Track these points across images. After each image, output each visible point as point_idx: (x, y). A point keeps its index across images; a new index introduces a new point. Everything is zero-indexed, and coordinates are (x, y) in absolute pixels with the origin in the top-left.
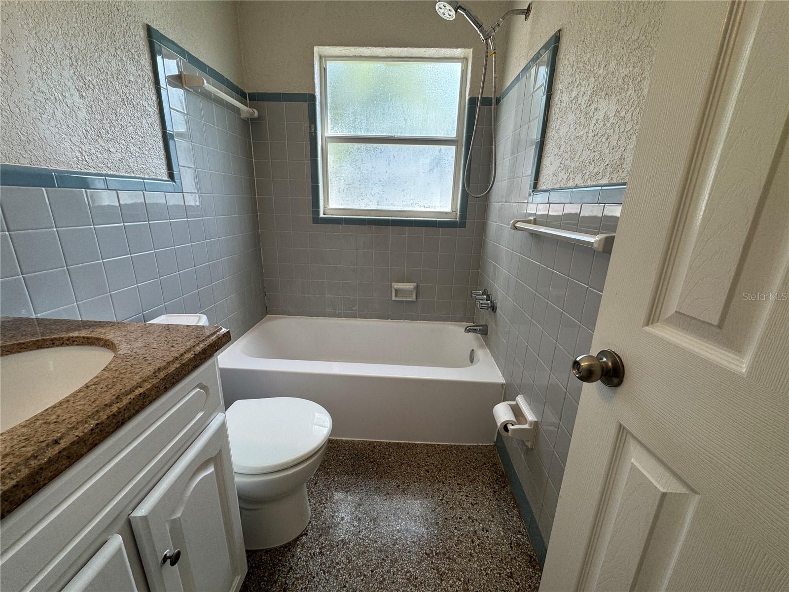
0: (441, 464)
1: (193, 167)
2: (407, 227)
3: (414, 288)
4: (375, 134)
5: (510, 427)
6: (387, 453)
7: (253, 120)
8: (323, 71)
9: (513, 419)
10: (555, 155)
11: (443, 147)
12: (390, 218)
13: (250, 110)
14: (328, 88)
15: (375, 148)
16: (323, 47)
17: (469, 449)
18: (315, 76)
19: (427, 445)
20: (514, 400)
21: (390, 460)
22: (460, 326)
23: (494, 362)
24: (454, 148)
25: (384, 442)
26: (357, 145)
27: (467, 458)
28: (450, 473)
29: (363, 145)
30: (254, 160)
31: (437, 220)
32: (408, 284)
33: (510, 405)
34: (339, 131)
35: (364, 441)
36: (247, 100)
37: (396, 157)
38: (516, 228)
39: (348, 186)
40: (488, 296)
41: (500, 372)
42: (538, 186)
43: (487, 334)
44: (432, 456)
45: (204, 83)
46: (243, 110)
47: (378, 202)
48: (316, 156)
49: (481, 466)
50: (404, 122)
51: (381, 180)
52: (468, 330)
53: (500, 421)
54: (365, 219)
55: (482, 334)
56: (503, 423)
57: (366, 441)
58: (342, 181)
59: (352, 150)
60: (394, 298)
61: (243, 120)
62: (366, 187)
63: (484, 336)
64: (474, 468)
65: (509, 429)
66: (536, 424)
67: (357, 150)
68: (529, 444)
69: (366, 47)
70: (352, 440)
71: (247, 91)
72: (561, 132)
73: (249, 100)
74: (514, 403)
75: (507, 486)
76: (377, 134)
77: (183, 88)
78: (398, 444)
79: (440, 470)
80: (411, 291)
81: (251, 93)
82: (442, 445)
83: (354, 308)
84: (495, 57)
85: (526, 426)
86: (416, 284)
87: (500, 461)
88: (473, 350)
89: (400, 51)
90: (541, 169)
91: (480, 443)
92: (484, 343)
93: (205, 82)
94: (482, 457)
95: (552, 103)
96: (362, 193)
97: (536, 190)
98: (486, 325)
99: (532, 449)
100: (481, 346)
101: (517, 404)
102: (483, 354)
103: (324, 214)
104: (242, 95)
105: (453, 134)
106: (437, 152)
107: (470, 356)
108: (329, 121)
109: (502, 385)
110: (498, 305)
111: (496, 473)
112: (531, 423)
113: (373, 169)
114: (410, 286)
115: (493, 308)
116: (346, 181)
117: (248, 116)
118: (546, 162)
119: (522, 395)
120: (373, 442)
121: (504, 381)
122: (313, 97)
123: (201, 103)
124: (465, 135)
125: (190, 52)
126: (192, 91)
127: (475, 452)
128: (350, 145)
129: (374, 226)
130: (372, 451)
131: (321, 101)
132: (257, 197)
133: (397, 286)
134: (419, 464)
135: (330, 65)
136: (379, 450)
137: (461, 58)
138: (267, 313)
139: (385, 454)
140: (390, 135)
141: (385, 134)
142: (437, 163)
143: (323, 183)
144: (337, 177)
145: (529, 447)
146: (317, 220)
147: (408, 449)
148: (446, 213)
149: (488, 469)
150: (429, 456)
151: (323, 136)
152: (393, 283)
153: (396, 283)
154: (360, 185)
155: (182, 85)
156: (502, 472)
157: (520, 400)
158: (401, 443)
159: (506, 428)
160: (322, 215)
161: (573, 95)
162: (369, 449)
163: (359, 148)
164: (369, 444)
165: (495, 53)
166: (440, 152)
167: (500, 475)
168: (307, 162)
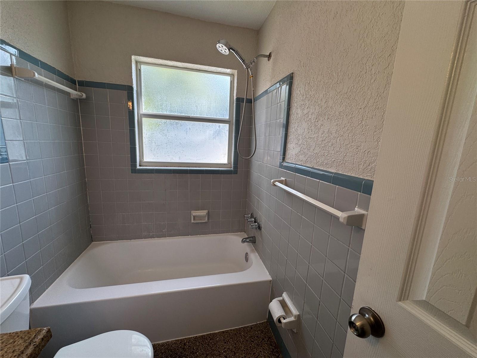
0: (235, 347)
1: (22, 139)
2: (200, 175)
3: (207, 214)
4: (176, 114)
5: (283, 321)
6: (195, 348)
7: (81, 100)
8: (139, 71)
9: (283, 314)
10: (296, 144)
11: (221, 125)
12: (188, 168)
13: (79, 93)
14: (142, 82)
15: (177, 123)
16: (138, 57)
17: (252, 328)
18: (133, 74)
19: (223, 332)
20: (281, 296)
21: (197, 353)
22: (237, 235)
23: (262, 263)
24: (228, 125)
25: (192, 337)
26: (164, 121)
27: (251, 337)
28: (241, 354)
29: (168, 120)
30: (81, 128)
31: (219, 170)
32: (202, 211)
33: (279, 301)
34: (151, 110)
35: (176, 340)
36: (76, 85)
37: (191, 129)
38: (275, 185)
39: (158, 147)
40: (255, 219)
41: (267, 271)
42: (285, 159)
43: (255, 243)
44: (228, 342)
45: (34, 75)
46: (72, 94)
47: (180, 157)
48: (134, 127)
49: (262, 341)
50: (196, 108)
51: (181, 143)
52: (243, 241)
53: (275, 317)
54: (170, 170)
55: (252, 243)
56: (277, 318)
57: (178, 340)
58: (154, 144)
59: (160, 123)
60: (193, 221)
61: (73, 100)
62: (170, 148)
63: (253, 244)
64: (257, 345)
65: (282, 322)
66: (298, 317)
67: (164, 123)
68: (295, 331)
69: (169, 60)
70: (167, 342)
71: (77, 79)
72: (299, 132)
73: (79, 86)
74: (281, 298)
75: (279, 355)
76: (178, 114)
77: (12, 76)
78: (202, 336)
79: (235, 353)
80: (204, 217)
81: (80, 81)
82: (234, 330)
83: (164, 231)
84: (253, 79)
85: (292, 319)
86: (207, 211)
87: (273, 334)
88: (247, 253)
89: (192, 66)
90: (286, 150)
91: (258, 322)
92: (254, 248)
93: (36, 74)
94: (261, 333)
95: (291, 113)
96: (168, 152)
97: (284, 161)
98: (255, 237)
99: (297, 333)
100: (252, 251)
101: (283, 299)
102: (254, 257)
103: (140, 166)
104: (72, 82)
105: (227, 117)
106: (218, 128)
107: (245, 258)
108: (143, 104)
109: (270, 281)
110: (262, 226)
111: (271, 345)
112: (295, 317)
113: (176, 136)
114: (203, 213)
115: (259, 228)
116: (157, 144)
117: (77, 97)
118: (290, 146)
119: (285, 292)
120: (183, 339)
121: (271, 279)
122: (131, 88)
123: (31, 89)
124: (234, 119)
125: (21, 49)
126: (23, 80)
127: (255, 330)
128: (159, 120)
129: (177, 174)
130: (184, 348)
131: (137, 90)
132: (84, 154)
133: (195, 213)
134: (219, 352)
135: (143, 67)
136: (189, 346)
137: (230, 74)
138: (92, 241)
139: (194, 349)
140: (187, 115)
141: (183, 115)
142: (218, 133)
143: (139, 144)
144: (149, 140)
145: (295, 332)
146: (134, 170)
147: (210, 340)
148: (225, 164)
149: (266, 344)
150: (225, 342)
151: (139, 112)
152: (192, 211)
153: (194, 211)
154: (167, 146)
155: (12, 75)
156: (275, 343)
157: (285, 296)
158: (204, 336)
159: (279, 321)
160: (138, 167)
161: (305, 112)
162: (181, 347)
163: (165, 123)
164: (181, 343)
165: (252, 77)
166: (219, 127)
167: (274, 347)
168: (127, 131)
